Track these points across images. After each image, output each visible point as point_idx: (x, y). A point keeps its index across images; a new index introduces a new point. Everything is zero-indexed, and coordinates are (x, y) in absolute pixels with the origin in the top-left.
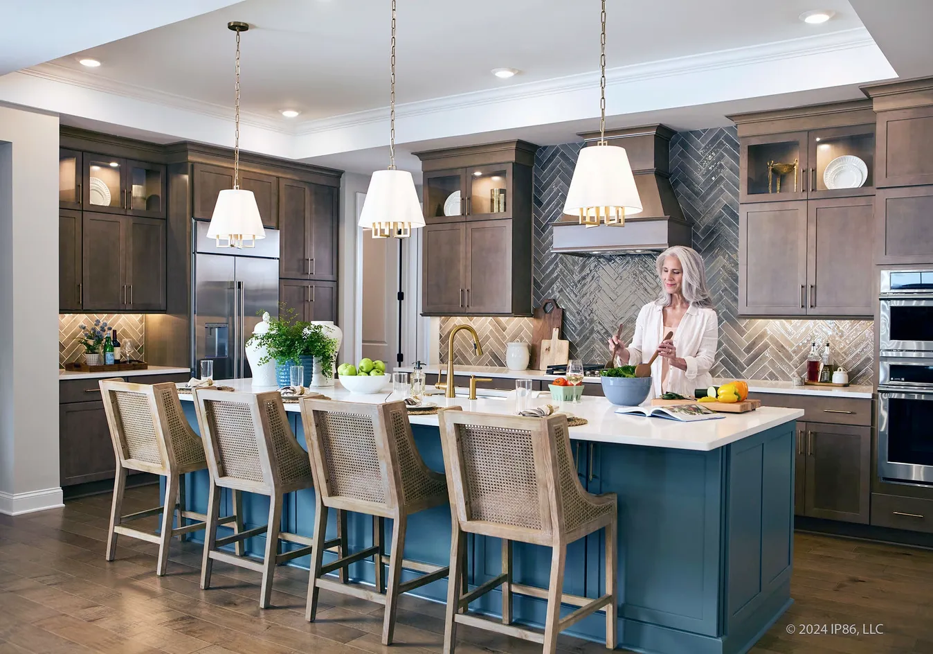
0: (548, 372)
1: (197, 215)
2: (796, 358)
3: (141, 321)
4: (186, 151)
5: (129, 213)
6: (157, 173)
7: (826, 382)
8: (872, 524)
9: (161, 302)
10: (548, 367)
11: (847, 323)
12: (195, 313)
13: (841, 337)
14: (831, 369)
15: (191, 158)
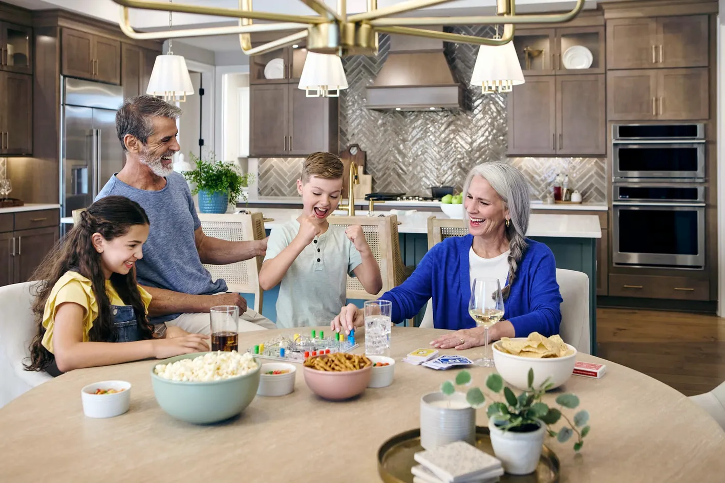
0: (366, 199)
1: (65, 72)
2: (543, 185)
3: (3, 164)
4: (57, 17)
5: (5, 68)
6: (22, 34)
7: (567, 201)
8: (611, 294)
9: (29, 147)
10: (366, 195)
11: (578, 160)
12: (63, 157)
13: (574, 169)
14: (570, 191)
15: (62, 23)
